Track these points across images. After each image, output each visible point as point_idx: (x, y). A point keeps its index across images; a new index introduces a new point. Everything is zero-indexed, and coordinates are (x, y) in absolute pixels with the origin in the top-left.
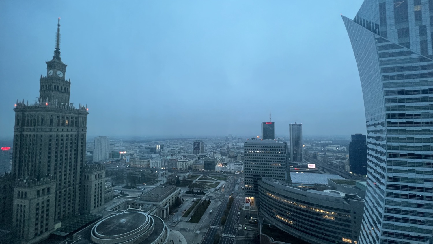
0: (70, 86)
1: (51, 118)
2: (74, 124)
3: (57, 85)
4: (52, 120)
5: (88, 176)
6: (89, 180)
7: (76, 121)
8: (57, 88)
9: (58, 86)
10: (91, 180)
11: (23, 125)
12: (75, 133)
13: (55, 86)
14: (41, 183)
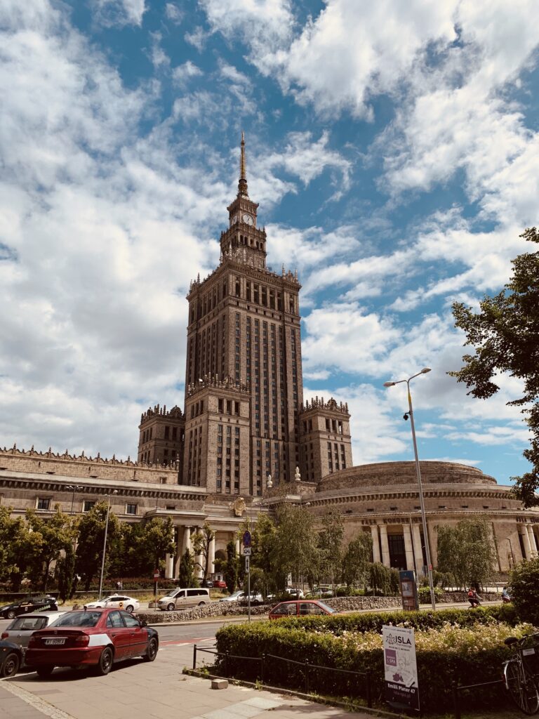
0: (265, 240)
1: (237, 282)
2: (276, 306)
3: (244, 236)
4: (238, 287)
5: (311, 422)
7: (279, 301)
8: (244, 243)
9: (246, 239)
10: (317, 428)
11: (199, 317)
12: (278, 324)
13: (241, 237)
14: (224, 387)
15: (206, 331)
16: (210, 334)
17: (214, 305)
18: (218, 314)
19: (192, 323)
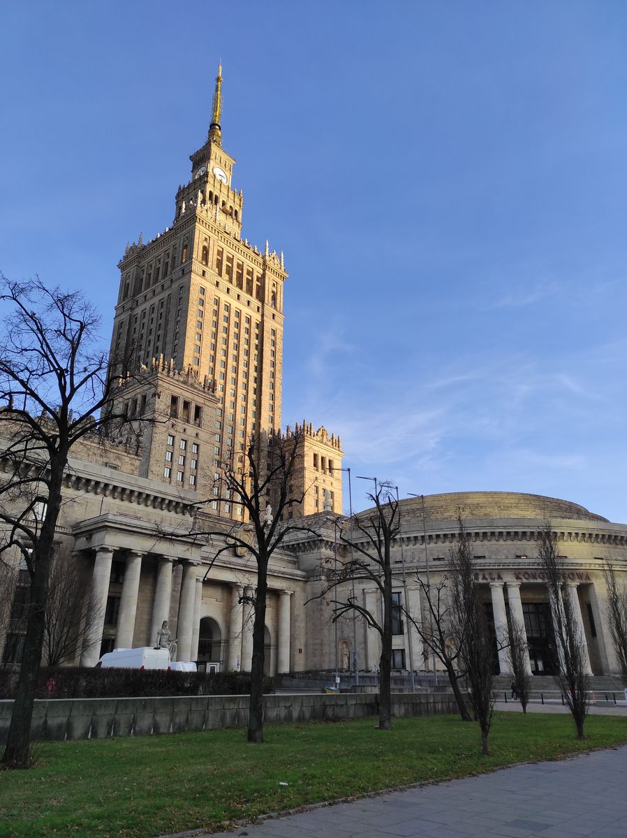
1: (205, 244)
2: (254, 292)
3: (214, 193)
4: (206, 250)
7: (258, 287)
9: (217, 198)
10: (303, 463)
11: (138, 290)
12: (256, 317)
13: (211, 193)
14: (182, 379)
15: (147, 311)
16: (154, 315)
17: (165, 274)
18: (171, 286)
19: (124, 300)
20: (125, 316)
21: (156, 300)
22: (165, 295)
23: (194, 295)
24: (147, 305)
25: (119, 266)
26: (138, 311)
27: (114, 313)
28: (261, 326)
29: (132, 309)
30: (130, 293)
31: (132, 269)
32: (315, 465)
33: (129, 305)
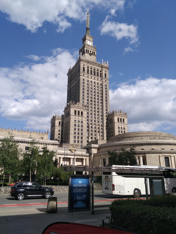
3: (88, 49)
4: (84, 68)
5: (112, 119)
6: (113, 122)
7: (100, 74)
10: (114, 121)
12: (100, 82)
13: (86, 50)
14: (77, 106)
16: (74, 87)
17: (76, 76)
18: (77, 79)
20: (69, 88)
21: (74, 83)
22: (76, 82)
23: (81, 81)
24: (73, 85)
25: (67, 75)
26: (71, 86)
27: (67, 87)
28: (102, 84)
29: (70, 86)
30: (70, 82)
31: (70, 75)
32: (118, 121)
33: (70, 85)
